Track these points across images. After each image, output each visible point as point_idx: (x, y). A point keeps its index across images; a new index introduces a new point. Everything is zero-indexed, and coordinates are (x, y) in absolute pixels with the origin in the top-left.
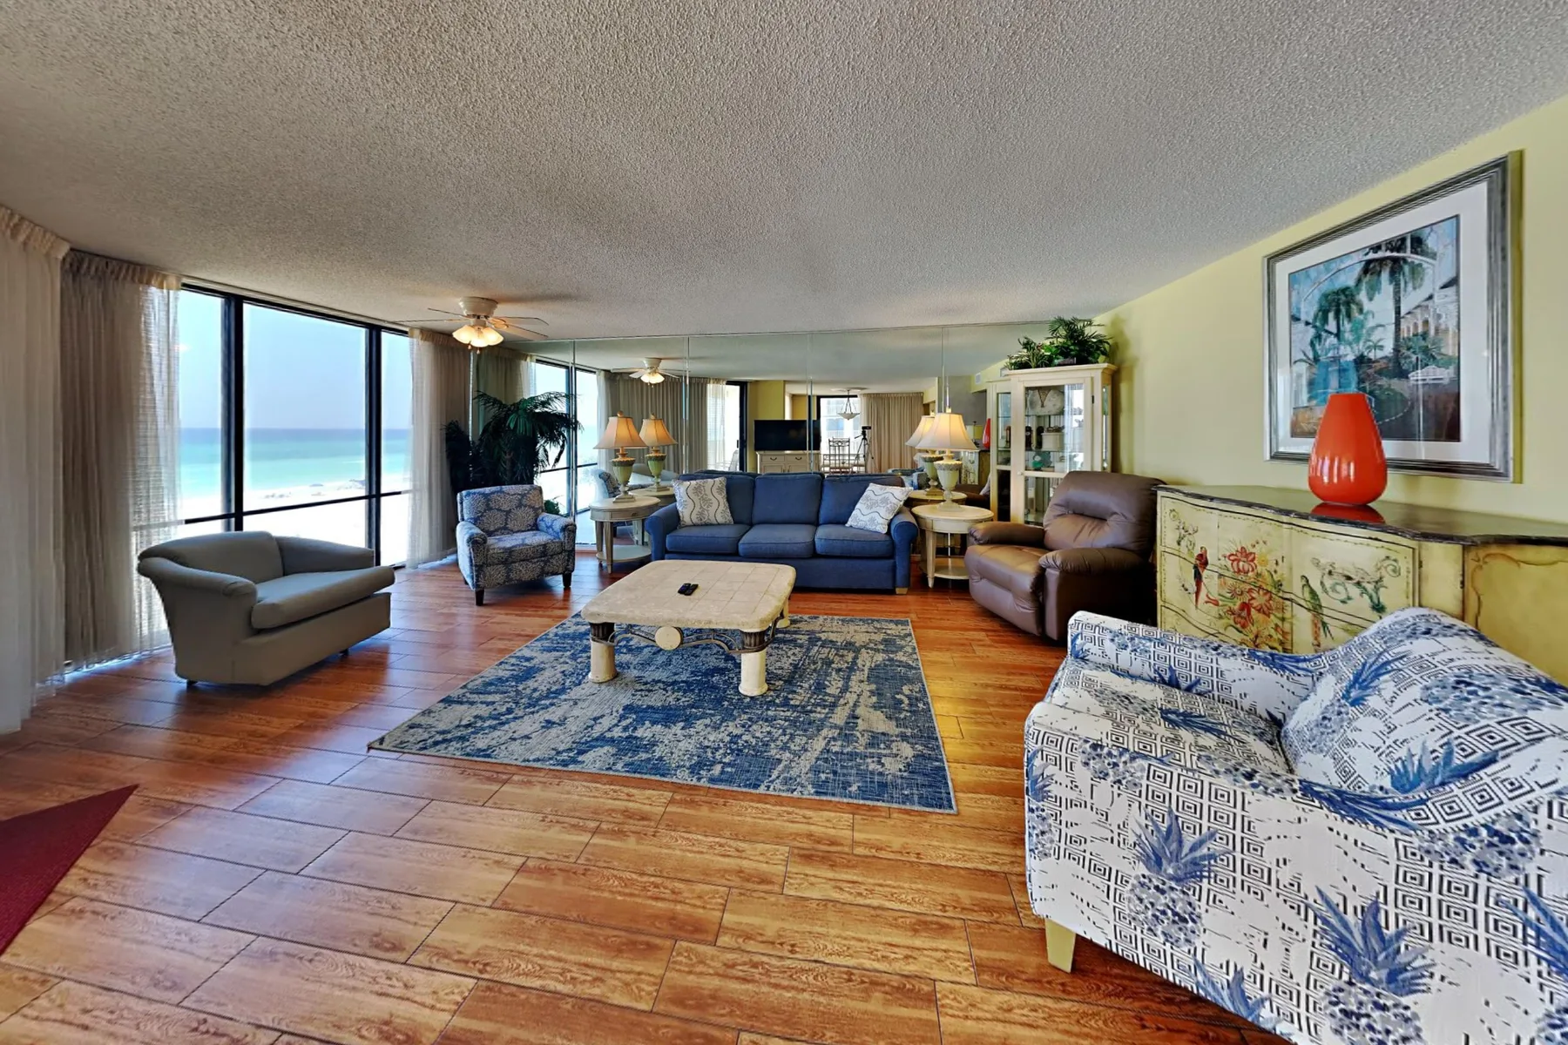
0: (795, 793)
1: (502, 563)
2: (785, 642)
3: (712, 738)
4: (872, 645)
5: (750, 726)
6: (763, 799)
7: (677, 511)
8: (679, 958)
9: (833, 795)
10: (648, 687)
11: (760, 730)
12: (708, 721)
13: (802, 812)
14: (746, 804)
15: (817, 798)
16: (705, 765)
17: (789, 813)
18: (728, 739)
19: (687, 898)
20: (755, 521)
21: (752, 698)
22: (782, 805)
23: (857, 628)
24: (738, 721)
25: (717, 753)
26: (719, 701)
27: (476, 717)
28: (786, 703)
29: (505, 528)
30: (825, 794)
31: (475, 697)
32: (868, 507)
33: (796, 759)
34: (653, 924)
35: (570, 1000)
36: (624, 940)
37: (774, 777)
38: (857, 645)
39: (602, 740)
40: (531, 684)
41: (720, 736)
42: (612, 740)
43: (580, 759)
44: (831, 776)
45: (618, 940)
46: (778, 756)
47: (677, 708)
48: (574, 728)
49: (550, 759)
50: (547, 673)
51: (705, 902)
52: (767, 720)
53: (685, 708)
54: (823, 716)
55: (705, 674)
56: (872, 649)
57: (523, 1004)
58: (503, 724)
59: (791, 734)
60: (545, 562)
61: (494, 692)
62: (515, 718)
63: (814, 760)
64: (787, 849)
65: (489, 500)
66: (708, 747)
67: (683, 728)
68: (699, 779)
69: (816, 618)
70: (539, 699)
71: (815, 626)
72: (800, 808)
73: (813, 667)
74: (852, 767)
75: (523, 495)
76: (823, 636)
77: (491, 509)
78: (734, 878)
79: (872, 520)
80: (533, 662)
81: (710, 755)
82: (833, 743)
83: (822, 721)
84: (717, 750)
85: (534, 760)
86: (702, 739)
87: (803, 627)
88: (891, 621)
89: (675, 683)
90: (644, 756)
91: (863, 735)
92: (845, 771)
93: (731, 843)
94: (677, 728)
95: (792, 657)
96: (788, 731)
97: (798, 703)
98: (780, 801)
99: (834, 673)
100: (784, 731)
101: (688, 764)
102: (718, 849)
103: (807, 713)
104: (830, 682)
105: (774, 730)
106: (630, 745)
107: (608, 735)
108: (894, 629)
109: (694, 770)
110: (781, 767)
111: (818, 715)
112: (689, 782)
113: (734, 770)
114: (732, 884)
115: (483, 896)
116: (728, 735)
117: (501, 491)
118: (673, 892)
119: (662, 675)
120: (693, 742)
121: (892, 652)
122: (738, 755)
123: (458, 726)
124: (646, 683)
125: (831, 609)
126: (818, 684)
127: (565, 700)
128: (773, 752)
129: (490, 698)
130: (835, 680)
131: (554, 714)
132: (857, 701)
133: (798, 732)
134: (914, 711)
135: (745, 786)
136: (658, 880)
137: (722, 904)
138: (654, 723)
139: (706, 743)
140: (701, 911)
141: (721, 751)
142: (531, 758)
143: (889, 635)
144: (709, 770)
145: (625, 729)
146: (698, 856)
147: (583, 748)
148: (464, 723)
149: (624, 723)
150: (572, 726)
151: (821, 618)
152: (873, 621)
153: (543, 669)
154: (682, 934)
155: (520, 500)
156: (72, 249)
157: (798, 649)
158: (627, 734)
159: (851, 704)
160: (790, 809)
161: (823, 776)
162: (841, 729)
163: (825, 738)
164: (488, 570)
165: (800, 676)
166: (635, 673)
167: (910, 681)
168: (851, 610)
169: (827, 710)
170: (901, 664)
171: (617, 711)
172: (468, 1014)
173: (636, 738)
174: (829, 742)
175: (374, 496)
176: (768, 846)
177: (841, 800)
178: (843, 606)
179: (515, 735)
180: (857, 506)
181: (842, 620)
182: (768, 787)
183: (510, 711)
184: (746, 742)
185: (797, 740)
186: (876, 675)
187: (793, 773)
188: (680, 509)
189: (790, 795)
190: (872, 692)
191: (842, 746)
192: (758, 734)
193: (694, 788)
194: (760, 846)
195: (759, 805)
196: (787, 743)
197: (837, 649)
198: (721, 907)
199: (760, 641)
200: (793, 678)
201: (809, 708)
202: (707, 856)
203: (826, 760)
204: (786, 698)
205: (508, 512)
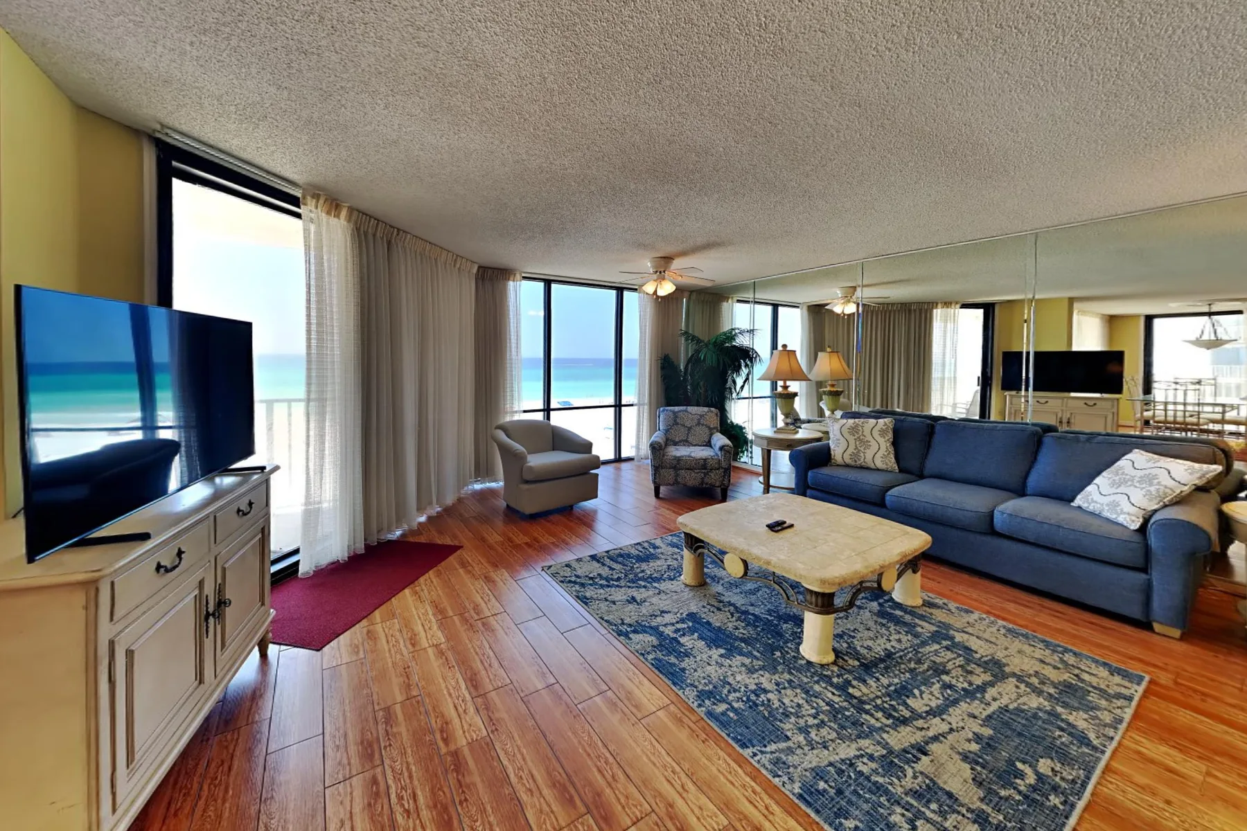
0: (777, 779)
1: (672, 468)
2: (898, 621)
3: (739, 678)
4: (1035, 681)
5: (785, 688)
6: (741, 761)
7: (829, 448)
8: (580, 827)
9: (817, 812)
10: (719, 604)
11: (791, 698)
12: (747, 661)
13: (768, 801)
14: (722, 753)
15: (797, 801)
16: (715, 697)
17: (754, 792)
18: (754, 687)
19: (619, 790)
20: (926, 472)
21: (809, 663)
22: (754, 779)
23: (1027, 649)
24: (776, 677)
25: (733, 694)
26: (773, 649)
27: (599, 575)
28: (843, 688)
29: (686, 441)
30: (809, 804)
31: (608, 561)
32: (1113, 484)
33: (806, 748)
34: (585, 786)
35: (511, 789)
36: (562, 781)
37: (768, 749)
38: (1007, 669)
39: (655, 630)
40: (644, 566)
41: (748, 681)
42: (661, 634)
43: (631, 636)
44: (832, 792)
45: (559, 777)
46: (789, 734)
47: (730, 636)
48: (644, 611)
49: (615, 625)
50: (659, 562)
51: (627, 804)
52: (807, 692)
53: (737, 638)
54: (878, 725)
55: (780, 618)
56: (1028, 685)
57: (492, 767)
58: (608, 586)
59: (822, 722)
60: (706, 474)
61: (620, 563)
62: (617, 586)
63: (826, 762)
64: (726, 822)
65: (677, 417)
66: (729, 684)
67: (721, 656)
68: (700, 706)
69: (967, 612)
70: (640, 579)
71: (958, 621)
72: (771, 797)
73: (912, 665)
74: (867, 801)
75: (702, 416)
76: (959, 637)
77: (677, 424)
78: (661, 805)
79: (1114, 505)
80: (659, 551)
81: (725, 691)
82: (865, 760)
83: (872, 730)
84: (735, 691)
85: (606, 621)
86: (730, 673)
87: (939, 615)
88: (1105, 664)
89: (746, 613)
90: (673, 660)
91: (915, 777)
92: (854, 799)
93: (683, 776)
94: (716, 653)
95: (894, 643)
96: (822, 716)
97: (858, 694)
98: (755, 775)
99: (938, 686)
100: (817, 714)
101: (700, 687)
102: (669, 773)
103: (861, 710)
104: (922, 693)
105: (805, 705)
106: (669, 645)
107: (661, 629)
108: (1099, 676)
109: (702, 695)
110: (783, 745)
111: (873, 721)
112: (690, 703)
113: (735, 718)
114: (657, 810)
115: (524, 689)
116: (756, 684)
117: (686, 411)
118: (613, 777)
119: (739, 600)
120: (720, 671)
121: (1066, 705)
122: (750, 707)
123: (587, 576)
124: (721, 602)
125: (1003, 609)
126: (904, 688)
127: (655, 587)
128: (787, 726)
129: (615, 566)
130: (931, 693)
131: (639, 595)
132: (943, 735)
133: (832, 724)
134: (1034, 801)
135: (733, 739)
136: (611, 759)
137: (637, 818)
138: (701, 638)
139: (730, 680)
140: (619, 808)
141: (738, 695)
142: (606, 618)
143: (1083, 681)
144: (714, 704)
145: (677, 631)
146: (651, 765)
147: (638, 628)
148: (590, 576)
149: (679, 626)
150: (645, 610)
151: (976, 615)
152: (1066, 650)
153: (659, 558)
154: (595, 812)
155: (699, 420)
156: (479, 267)
157: (910, 637)
158: (675, 636)
159: (931, 733)
160: (758, 789)
161: (822, 785)
162: (891, 752)
163: (860, 749)
164: (663, 471)
165: (886, 668)
166: (719, 589)
167: (1064, 757)
168: (1039, 624)
169: (890, 722)
170: (1070, 729)
171: (681, 614)
172: (472, 750)
173: (679, 642)
174: (862, 756)
175: (618, 406)
176: (711, 806)
177: (822, 823)
178: (1028, 613)
179: (609, 598)
180: (1098, 480)
181: (1009, 630)
182: (755, 755)
183: (618, 579)
184: (769, 700)
185: (824, 731)
186: (1003, 720)
187: (791, 759)
188: (832, 447)
189: (770, 777)
190: (978, 738)
191: (875, 771)
192: (786, 701)
193: (692, 710)
194: (704, 800)
195: (733, 764)
196: (811, 727)
197: (968, 661)
198: (635, 820)
199: (825, 603)
200: (876, 666)
201: (867, 707)
202: (656, 771)
203: (840, 772)
204: (848, 683)
205: (689, 429)
